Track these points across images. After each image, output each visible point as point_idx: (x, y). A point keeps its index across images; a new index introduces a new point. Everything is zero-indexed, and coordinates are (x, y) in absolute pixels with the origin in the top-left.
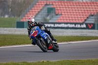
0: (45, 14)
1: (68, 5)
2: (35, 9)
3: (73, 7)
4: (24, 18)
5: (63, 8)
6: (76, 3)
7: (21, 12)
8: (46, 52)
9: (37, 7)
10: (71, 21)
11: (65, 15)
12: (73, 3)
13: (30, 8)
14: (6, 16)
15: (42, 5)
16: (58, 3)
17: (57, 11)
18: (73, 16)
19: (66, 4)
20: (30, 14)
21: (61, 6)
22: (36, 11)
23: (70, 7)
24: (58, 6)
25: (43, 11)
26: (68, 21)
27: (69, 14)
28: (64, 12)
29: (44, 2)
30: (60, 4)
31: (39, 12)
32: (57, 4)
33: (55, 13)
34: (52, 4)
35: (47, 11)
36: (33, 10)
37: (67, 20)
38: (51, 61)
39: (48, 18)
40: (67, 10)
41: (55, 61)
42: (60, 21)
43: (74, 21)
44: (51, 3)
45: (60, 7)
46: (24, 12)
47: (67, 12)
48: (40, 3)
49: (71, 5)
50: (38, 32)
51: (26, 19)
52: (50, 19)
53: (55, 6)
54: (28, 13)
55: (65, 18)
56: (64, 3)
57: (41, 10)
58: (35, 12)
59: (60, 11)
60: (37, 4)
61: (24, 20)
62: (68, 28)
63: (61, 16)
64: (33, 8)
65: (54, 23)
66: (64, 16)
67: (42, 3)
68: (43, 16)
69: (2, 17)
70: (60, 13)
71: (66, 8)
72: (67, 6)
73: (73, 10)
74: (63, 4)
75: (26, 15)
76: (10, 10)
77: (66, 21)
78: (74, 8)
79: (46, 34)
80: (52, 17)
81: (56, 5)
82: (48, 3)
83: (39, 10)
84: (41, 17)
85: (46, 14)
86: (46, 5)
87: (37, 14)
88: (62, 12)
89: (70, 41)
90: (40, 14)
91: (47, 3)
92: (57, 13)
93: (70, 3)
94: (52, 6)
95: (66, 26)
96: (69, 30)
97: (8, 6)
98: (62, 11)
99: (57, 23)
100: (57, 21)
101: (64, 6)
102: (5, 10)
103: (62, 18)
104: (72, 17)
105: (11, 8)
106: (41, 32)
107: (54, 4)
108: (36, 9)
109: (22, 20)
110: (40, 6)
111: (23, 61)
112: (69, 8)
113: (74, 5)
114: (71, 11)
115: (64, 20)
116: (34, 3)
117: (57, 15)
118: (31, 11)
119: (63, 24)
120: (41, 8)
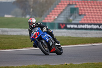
0: (68, 14)
1: (92, 5)
2: (57, 9)
3: (97, 7)
4: (46, 18)
5: (87, 8)
6: (100, 3)
7: (42, 12)
8: (48, 55)
9: (59, 7)
10: (95, 22)
11: (89, 15)
12: (97, 3)
13: (52, 8)
14: (28, 17)
15: (64, 5)
16: (82, 2)
17: (80, 11)
18: (97, 16)
19: (90, 4)
20: (52, 14)
21: (84, 6)
22: (59, 11)
23: (93, 6)
24: (81, 6)
25: (65, 12)
26: (92, 22)
27: (93, 14)
28: (88, 13)
29: (66, 2)
30: (83, 4)
31: (61, 12)
32: (80, 3)
33: (78, 13)
34: (76, 4)
35: (70, 12)
36: (56, 11)
37: (91, 20)
38: (75, 64)
39: (71, 18)
40: (90, 10)
41: (79, 63)
42: (83, 22)
43: (99, 22)
44: (74, 3)
45: (83, 8)
46: (46, 12)
47: (91, 13)
48: (62, 3)
49: (95, 5)
50: (40, 33)
51: (48, 19)
52: (73, 20)
53: (78, 6)
54: (51, 13)
55: (88, 19)
56: (88, 3)
57: (64, 10)
58: (57, 12)
59: (83, 11)
60: (60, 3)
61: (47, 21)
62: (92, 29)
63: (85, 16)
64: (55, 8)
65: (77, 24)
66: (87, 16)
67: (65, 3)
68: (65, 16)
69: (24, 17)
70: (83, 14)
71: (90, 8)
72: (90, 6)
73: (97, 10)
74: (86, 4)
75: (48, 16)
76: (32, 10)
77: (89, 22)
78: (99, 8)
79: (48, 35)
80: (76, 17)
81: (80, 5)
82: (71, 3)
83: (62, 10)
84: (64, 18)
85: (70, 14)
86: (69, 5)
87: (59, 15)
88: (85, 13)
89: (94, 43)
90: (63, 14)
91: (69, 2)
92: (80, 13)
93: (94, 3)
94: (75, 6)
95: (89, 27)
96: (93, 31)
97: (30, 6)
98: (86, 11)
99: (80, 24)
100: (80, 22)
101: (87, 6)
102: (27, 10)
103: (85, 19)
104: (96, 18)
105: (32, 8)
106: (42, 33)
107: (77, 3)
108: (59, 9)
109: (44, 21)
110: (63, 6)
111: (45, 64)
112: (93, 8)
113: (98, 5)
114: (95, 11)
115: (87, 20)
116: (56, 3)
117: (80, 15)
118: (53, 11)
119: (87, 25)
120: (64, 8)
